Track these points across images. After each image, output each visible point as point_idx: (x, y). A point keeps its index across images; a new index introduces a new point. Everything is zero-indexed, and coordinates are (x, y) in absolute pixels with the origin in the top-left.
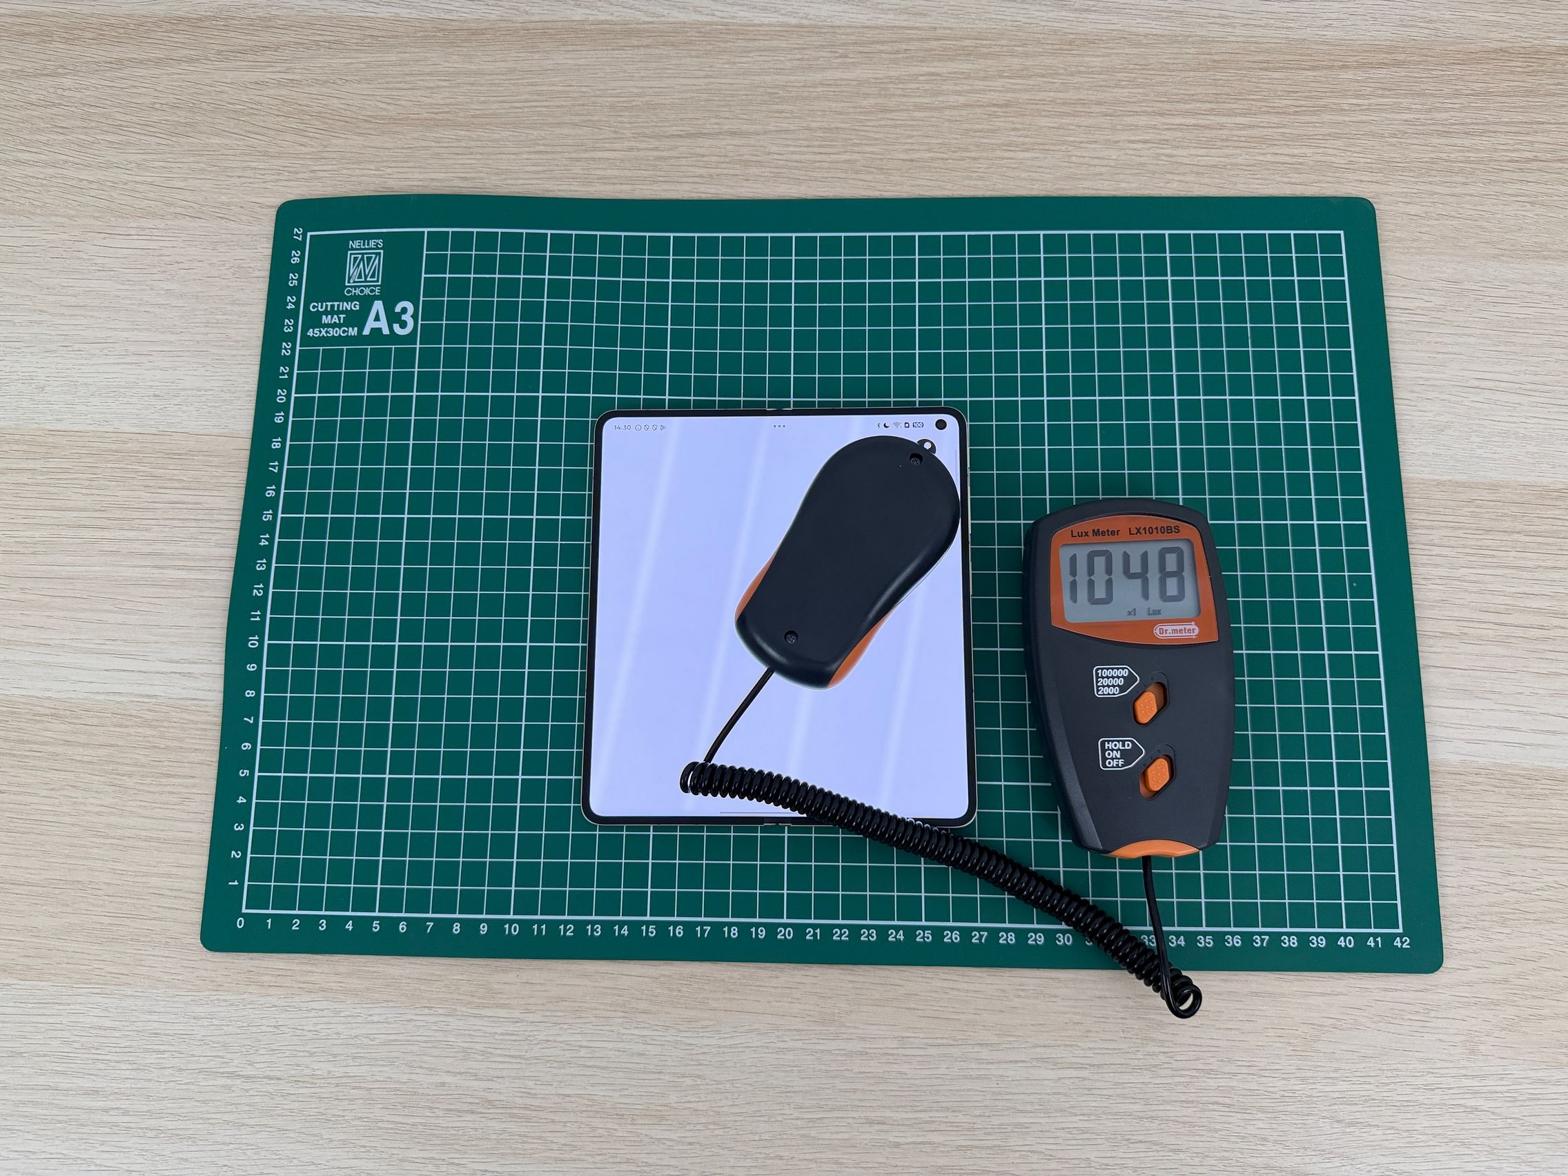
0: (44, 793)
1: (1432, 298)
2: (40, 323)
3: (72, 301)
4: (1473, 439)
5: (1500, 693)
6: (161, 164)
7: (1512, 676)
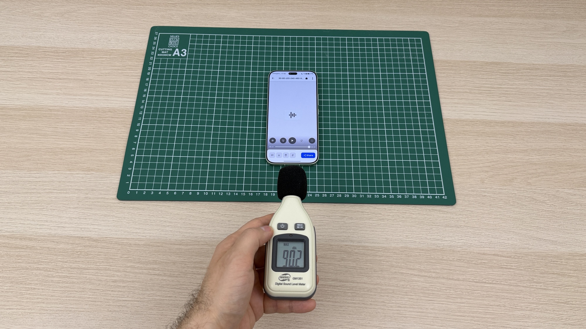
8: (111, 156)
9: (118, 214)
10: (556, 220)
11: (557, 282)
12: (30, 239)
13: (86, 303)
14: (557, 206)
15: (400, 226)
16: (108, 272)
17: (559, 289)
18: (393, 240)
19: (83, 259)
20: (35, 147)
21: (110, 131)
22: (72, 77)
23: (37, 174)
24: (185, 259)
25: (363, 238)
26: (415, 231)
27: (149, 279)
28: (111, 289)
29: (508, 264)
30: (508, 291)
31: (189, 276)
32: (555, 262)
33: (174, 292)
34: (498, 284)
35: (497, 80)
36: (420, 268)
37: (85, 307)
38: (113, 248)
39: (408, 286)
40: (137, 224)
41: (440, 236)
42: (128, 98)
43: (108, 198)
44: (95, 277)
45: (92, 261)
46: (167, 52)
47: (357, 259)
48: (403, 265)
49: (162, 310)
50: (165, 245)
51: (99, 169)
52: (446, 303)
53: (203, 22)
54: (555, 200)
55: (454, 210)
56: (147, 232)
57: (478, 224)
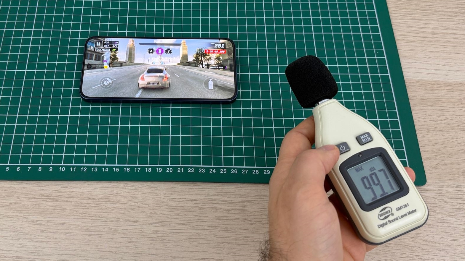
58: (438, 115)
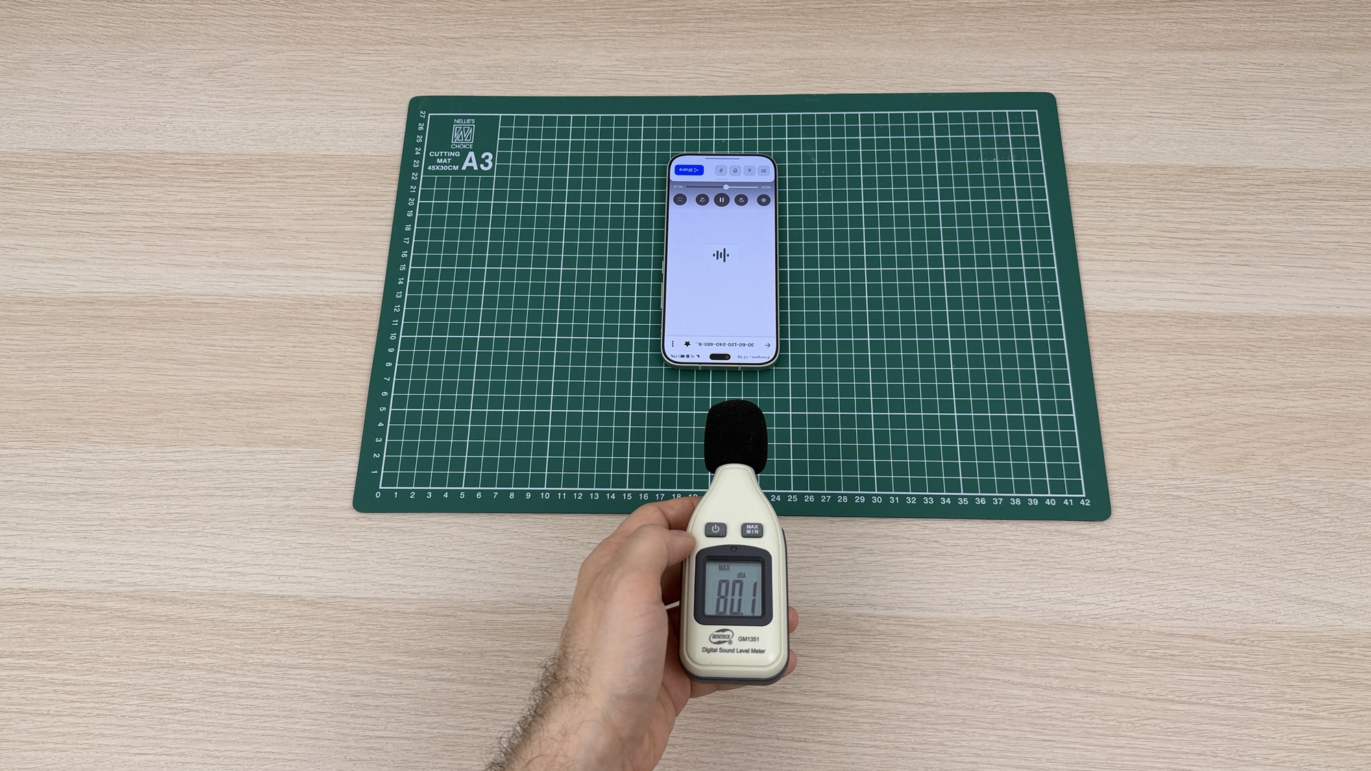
0: (321, 347)
1: (1121, 72)
2: (317, 100)
3: (335, 88)
4: (1150, 142)
5: (1175, 274)
6: (387, 17)
7: (1182, 265)
8: (336, 409)
9: (357, 544)
10: (1342, 555)
11: (1339, 701)
12: (173, 601)
13: (300, 743)
14: (1348, 520)
15: (981, 570)
16: (342, 673)
17: (1342, 716)
18: (964, 602)
19: (286, 645)
20: (171, 391)
21: (331, 353)
22: (239, 225)
23: (177, 454)
24: (505, 645)
25: (897, 598)
26: (1016, 582)
27: (429, 689)
28: (351, 713)
29: (1228, 659)
30: (1225, 720)
31: (515, 684)
32: (1336, 654)
33: (484, 719)
34: (1202, 704)
35: (1217, 212)
36: (1024, 666)
37: (297, 751)
38: (350, 621)
39: (998, 709)
40: (398, 565)
41: (1073, 594)
42: (367, 272)
43: (333, 506)
44: (313, 685)
45: (305, 650)
46: (449, 159)
47: (884, 648)
48: (986, 660)
49: (460, 759)
50: (462, 613)
51: (310, 441)
52: (1082, 747)
53: (528, 83)
54: (1344, 505)
55: (1106, 531)
56: (423, 584)
57: (1159, 564)
58: (1203, 369)
